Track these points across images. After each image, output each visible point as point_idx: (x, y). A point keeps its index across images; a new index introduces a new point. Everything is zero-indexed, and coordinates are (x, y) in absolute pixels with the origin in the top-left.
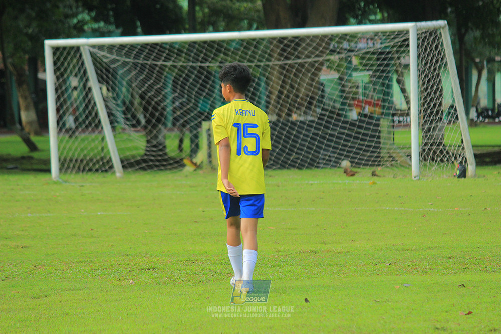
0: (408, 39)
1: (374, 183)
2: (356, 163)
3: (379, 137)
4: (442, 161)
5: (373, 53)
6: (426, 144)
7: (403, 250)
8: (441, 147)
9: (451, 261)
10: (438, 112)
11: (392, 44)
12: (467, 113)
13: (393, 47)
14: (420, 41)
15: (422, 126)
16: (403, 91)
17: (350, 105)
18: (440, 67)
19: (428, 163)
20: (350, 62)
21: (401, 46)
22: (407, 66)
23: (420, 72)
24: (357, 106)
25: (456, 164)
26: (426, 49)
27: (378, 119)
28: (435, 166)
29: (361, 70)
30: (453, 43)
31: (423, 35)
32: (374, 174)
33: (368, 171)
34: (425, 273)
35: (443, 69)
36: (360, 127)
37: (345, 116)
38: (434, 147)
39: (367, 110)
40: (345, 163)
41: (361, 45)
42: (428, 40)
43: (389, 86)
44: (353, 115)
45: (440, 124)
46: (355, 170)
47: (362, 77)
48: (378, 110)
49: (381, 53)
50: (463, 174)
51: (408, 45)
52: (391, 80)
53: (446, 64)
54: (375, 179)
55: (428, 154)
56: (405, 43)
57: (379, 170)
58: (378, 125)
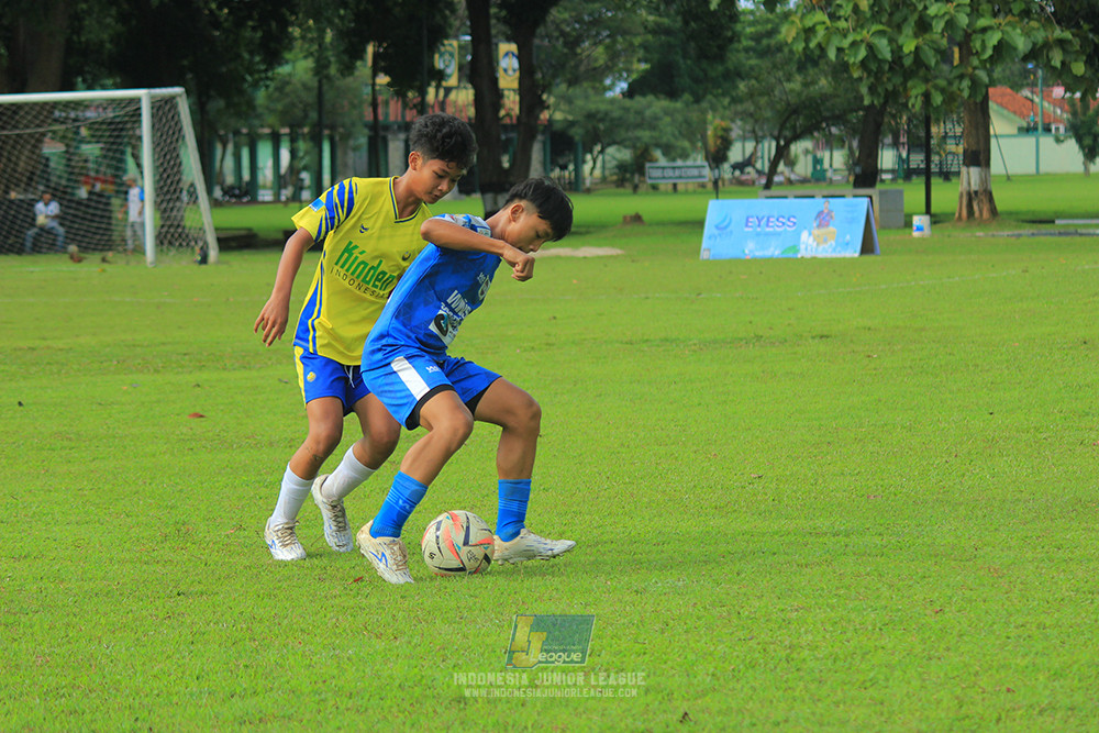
0: (139, 109)
1: (103, 271)
2: (85, 248)
3: (110, 218)
4: (181, 245)
5: (102, 123)
6: (163, 226)
7: (134, 346)
8: (180, 230)
9: (187, 357)
10: (175, 191)
11: (122, 113)
12: (210, 191)
13: (125, 115)
14: (155, 110)
15: (157, 205)
16: (139, 166)
17: (76, 181)
18: (177, 140)
19: (165, 247)
20: (77, 133)
21: (133, 116)
22: (140, 138)
23: (156, 145)
24: (86, 183)
25: (197, 249)
26: (161, 119)
27: (109, 198)
28: (173, 252)
29: (89, 142)
30: (192, 112)
31: (158, 104)
32: (104, 260)
33: (97, 256)
34: (157, 371)
35: (180, 142)
36: (88, 206)
37: (73, 194)
38: (172, 230)
39: (99, 187)
40: (73, 248)
41: (90, 114)
42: (163, 109)
43: (122, 161)
44: (83, 193)
45: (178, 204)
46: (82, 255)
47: (91, 150)
48: (111, 187)
49: (111, 123)
50: (204, 260)
51: (140, 115)
52: (123, 153)
53: (184, 137)
54: (105, 266)
55: (165, 237)
56: (137, 113)
57: (110, 255)
58: (108, 204)
